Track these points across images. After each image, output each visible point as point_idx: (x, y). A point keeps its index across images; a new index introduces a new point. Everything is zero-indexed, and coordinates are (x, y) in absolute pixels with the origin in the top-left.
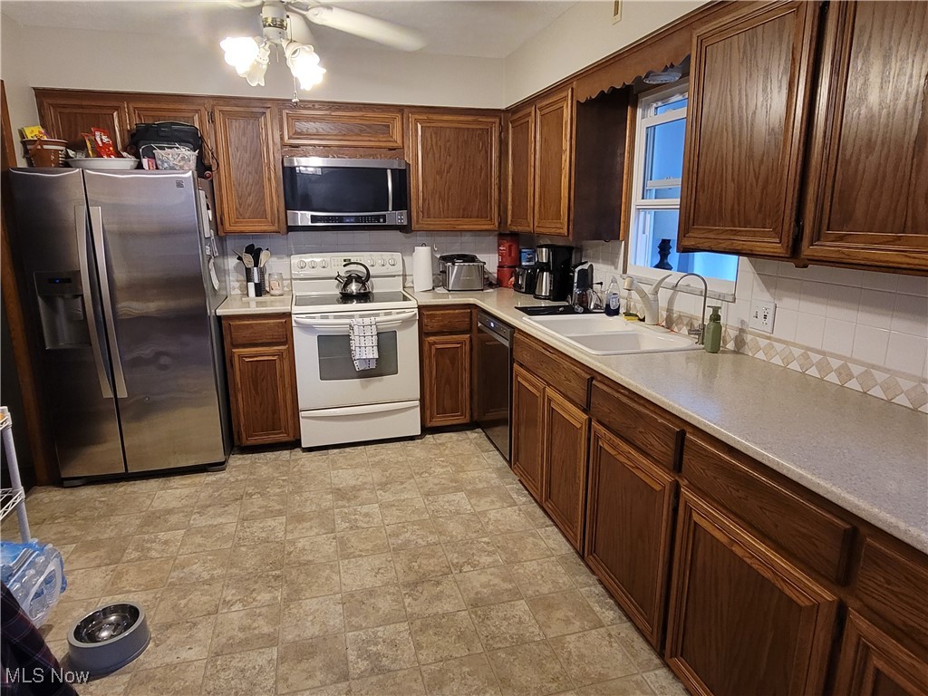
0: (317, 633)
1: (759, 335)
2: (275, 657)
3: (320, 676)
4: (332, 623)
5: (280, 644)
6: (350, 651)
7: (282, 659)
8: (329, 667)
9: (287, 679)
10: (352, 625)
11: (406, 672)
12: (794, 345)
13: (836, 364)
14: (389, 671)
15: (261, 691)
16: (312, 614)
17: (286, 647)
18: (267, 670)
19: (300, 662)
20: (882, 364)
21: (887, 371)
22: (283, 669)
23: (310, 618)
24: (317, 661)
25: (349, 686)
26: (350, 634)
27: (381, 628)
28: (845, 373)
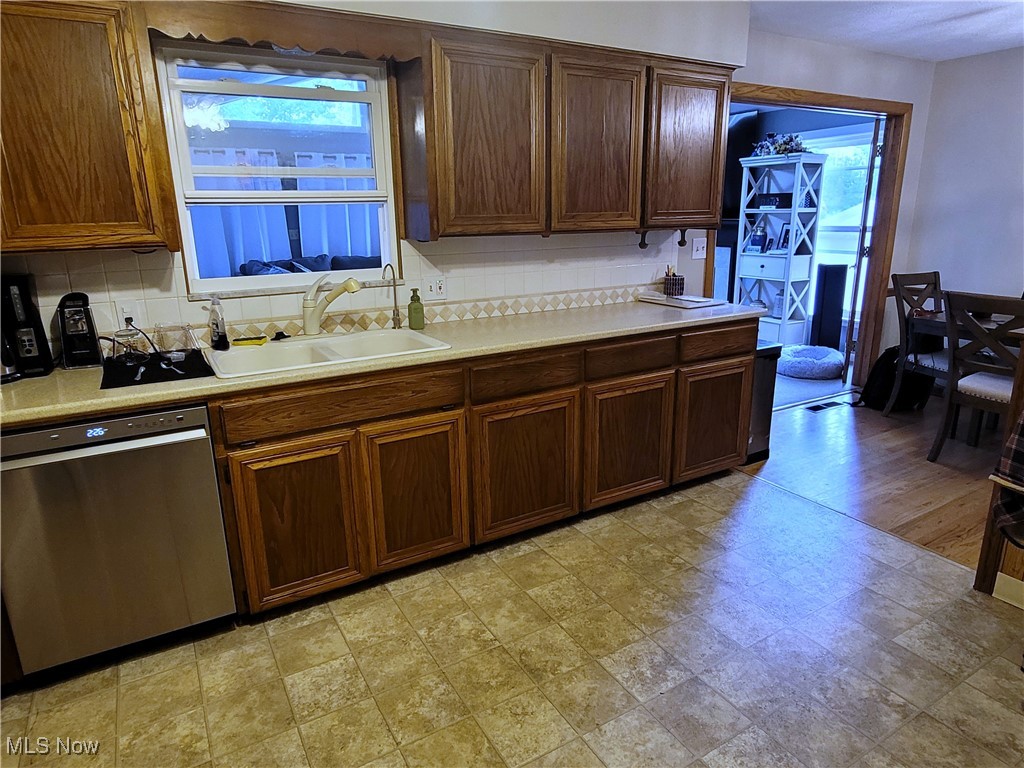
0: (658, 729)
1: (434, 305)
2: (715, 752)
3: (708, 700)
4: (636, 723)
5: (695, 758)
6: (664, 690)
7: (713, 743)
8: (693, 698)
9: (731, 724)
10: (628, 702)
11: (659, 642)
12: (465, 302)
13: (496, 304)
14: (666, 653)
15: (760, 739)
16: (632, 750)
17: (697, 749)
18: (735, 749)
19: (705, 725)
20: (522, 294)
21: (526, 296)
22: (723, 735)
23: (640, 749)
24: (694, 710)
25: (702, 673)
26: (639, 698)
27: (618, 677)
28: (503, 307)
